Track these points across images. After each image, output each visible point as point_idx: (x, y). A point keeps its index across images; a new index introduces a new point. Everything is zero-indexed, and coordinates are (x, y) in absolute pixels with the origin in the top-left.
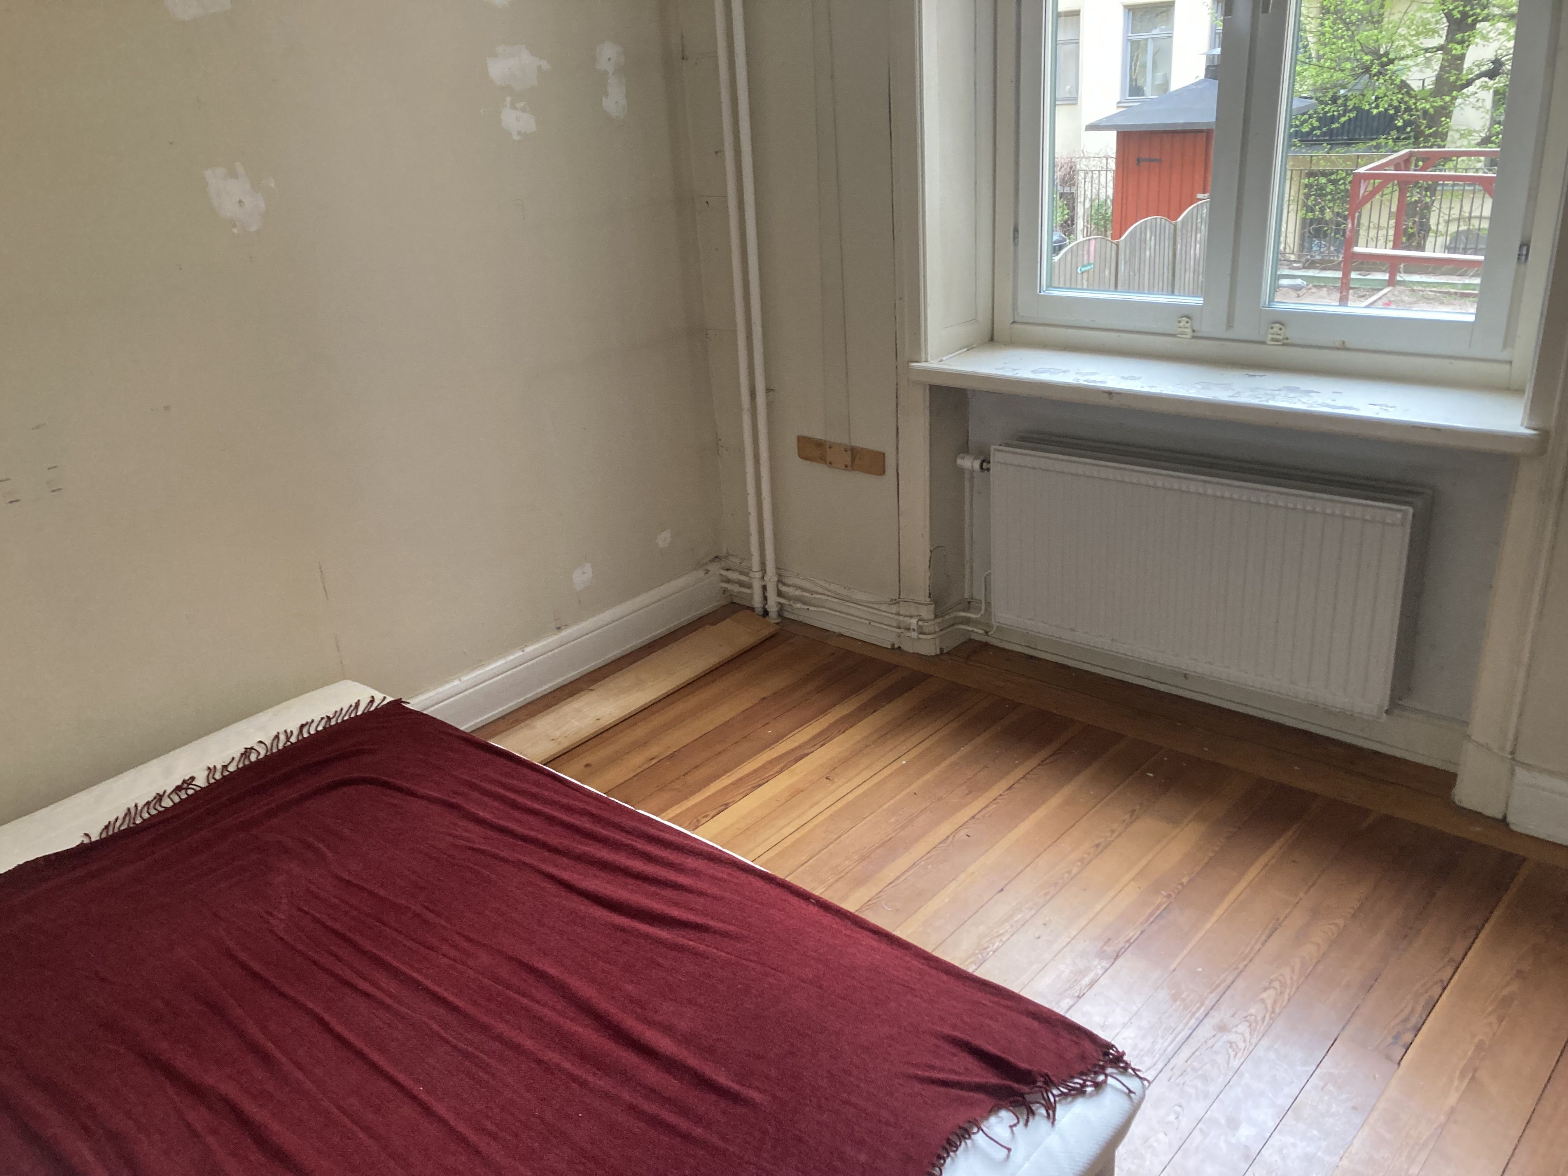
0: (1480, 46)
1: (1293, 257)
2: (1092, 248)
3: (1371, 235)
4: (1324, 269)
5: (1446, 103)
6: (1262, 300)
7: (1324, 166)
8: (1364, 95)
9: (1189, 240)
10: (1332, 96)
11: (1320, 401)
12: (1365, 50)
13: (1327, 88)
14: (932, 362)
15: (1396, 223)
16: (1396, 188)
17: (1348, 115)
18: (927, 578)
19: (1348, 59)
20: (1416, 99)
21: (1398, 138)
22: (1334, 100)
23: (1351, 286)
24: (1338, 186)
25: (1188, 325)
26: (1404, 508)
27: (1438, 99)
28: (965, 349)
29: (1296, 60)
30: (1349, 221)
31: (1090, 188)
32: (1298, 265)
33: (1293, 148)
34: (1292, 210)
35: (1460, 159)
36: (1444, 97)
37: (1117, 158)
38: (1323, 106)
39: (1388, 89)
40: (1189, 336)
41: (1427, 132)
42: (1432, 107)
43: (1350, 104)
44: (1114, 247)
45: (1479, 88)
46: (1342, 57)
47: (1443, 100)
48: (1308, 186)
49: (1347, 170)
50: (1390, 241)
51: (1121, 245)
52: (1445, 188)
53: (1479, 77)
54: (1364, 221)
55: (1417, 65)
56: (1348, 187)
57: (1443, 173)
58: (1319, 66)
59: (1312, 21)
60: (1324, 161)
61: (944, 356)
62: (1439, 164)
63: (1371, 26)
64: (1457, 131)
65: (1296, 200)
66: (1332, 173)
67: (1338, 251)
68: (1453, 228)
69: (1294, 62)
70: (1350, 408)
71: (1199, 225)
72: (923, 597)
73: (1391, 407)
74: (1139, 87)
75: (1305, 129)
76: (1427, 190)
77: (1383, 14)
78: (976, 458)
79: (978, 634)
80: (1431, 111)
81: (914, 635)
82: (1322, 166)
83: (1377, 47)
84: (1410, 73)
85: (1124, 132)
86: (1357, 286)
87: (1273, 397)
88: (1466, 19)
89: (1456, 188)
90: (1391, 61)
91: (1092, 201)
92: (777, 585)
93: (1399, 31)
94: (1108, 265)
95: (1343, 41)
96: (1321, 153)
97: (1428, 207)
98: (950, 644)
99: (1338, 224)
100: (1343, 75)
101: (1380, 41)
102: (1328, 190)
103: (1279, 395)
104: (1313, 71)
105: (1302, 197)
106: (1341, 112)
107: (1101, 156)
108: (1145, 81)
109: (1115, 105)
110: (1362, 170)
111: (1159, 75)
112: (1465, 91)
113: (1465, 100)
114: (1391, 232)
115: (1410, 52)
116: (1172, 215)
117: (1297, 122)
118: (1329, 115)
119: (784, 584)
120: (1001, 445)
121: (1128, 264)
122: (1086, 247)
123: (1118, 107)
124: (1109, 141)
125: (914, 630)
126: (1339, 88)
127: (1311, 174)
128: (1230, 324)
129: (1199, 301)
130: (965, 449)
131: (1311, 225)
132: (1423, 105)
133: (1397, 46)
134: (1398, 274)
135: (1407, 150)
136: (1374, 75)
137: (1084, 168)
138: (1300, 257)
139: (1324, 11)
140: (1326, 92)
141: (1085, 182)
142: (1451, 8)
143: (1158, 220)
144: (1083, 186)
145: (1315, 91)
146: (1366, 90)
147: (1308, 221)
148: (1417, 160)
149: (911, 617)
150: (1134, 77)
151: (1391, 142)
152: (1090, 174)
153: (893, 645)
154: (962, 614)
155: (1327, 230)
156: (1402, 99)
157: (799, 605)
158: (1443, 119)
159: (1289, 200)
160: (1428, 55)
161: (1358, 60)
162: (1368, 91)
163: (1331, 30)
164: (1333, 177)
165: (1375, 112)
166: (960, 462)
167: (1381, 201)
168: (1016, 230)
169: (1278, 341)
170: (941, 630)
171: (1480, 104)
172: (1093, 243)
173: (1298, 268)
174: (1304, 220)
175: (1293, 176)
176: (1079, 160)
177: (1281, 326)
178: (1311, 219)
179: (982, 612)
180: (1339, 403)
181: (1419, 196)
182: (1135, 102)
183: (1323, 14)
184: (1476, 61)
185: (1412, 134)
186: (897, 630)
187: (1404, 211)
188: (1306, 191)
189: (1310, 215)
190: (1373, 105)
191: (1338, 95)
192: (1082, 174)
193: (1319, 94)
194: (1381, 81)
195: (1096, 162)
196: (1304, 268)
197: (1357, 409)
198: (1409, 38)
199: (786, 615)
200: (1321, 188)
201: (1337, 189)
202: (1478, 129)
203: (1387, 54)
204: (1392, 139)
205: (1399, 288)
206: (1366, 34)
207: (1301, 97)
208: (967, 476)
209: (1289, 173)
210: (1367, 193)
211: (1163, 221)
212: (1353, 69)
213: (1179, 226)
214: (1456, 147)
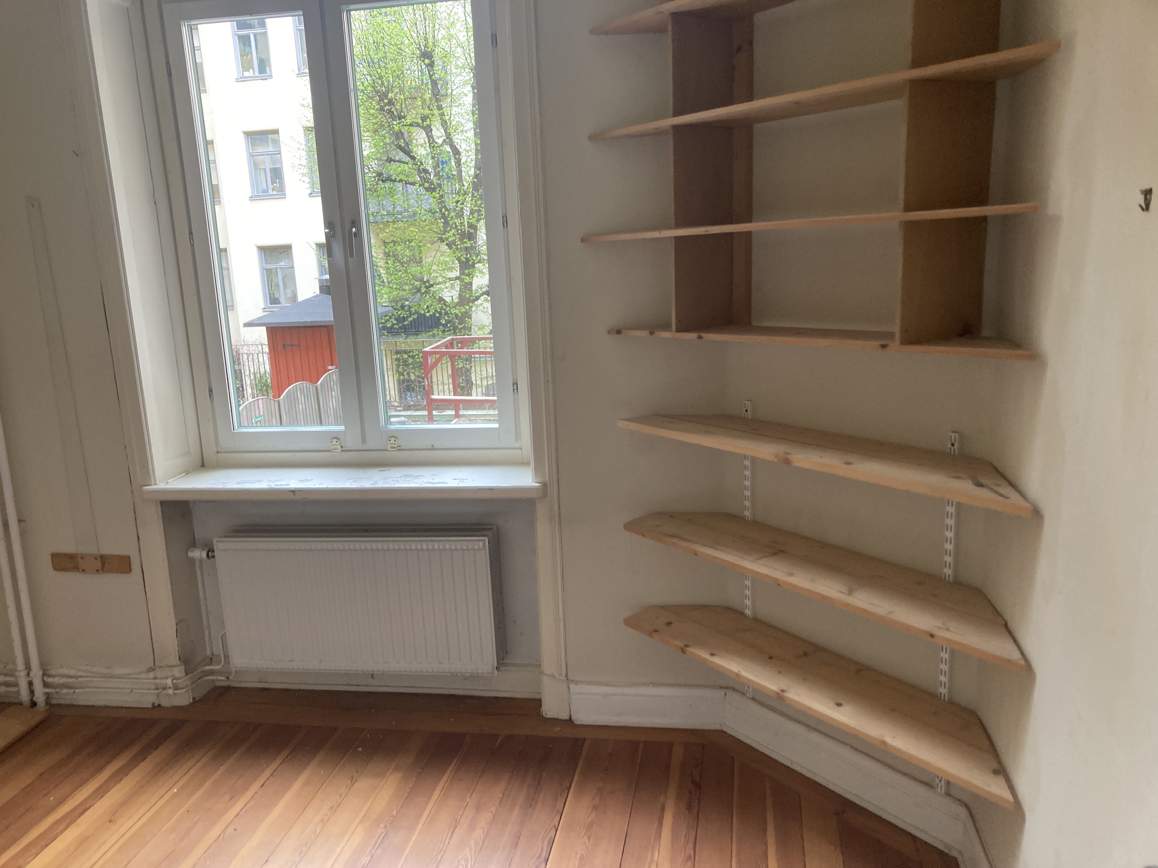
0: (479, 277)
1: (396, 404)
2: (261, 406)
3: (440, 389)
4: (417, 410)
5: (467, 310)
6: (381, 424)
7: (404, 347)
8: (420, 305)
9: (327, 396)
10: (401, 306)
11: (425, 481)
12: (415, 278)
13: (397, 301)
14: (160, 484)
15: (453, 380)
16: (449, 360)
17: (412, 316)
18: (176, 645)
19: (406, 284)
20: (450, 308)
21: (444, 331)
22: (403, 307)
23: (434, 419)
24: (415, 360)
25: (338, 443)
26: (483, 538)
27: (462, 307)
28: (184, 474)
29: (375, 283)
30: (426, 380)
31: (252, 365)
32: (400, 408)
33: (384, 337)
34: (391, 375)
35: (480, 343)
36: (465, 306)
37: (269, 345)
38: (397, 311)
39: (433, 302)
40: (339, 450)
41: (460, 327)
42: (460, 312)
43: (413, 310)
44: (276, 403)
45: (483, 301)
46: (402, 283)
47: (465, 308)
48: (398, 360)
49: (418, 350)
50: (452, 392)
51: (282, 403)
52: (476, 359)
53: (482, 295)
54: (434, 379)
55: (447, 288)
56: (421, 360)
57: (473, 350)
58: (390, 288)
59: (381, 261)
60: (404, 344)
61: (168, 480)
62: (470, 345)
63: (416, 264)
64: (476, 326)
65: (391, 369)
66: (410, 352)
67: (422, 399)
68: (485, 383)
69: (374, 285)
70: (443, 483)
71: (332, 386)
72: (175, 660)
73: (465, 480)
74: (276, 298)
75: (389, 325)
76: (466, 360)
77: (422, 257)
78: (203, 549)
79: (221, 680)
80: (460, 314)
81: (171, 691)
82: (403, 347)
83: (421, 277)
84: (443, 293)
85: (272, 328)
86: (438, 419)
87: (398, 482)
88: (468, 262)
89: (482, 359)
90: (432, 286)
91: (255, 374)
92: (43, 679)
93: (433, 268)
94: (274, 416)
95: (401, 273)
96: (401, 340)
97: (468, 371)
98: (200, 694)
99: (419, 382)
100: (405, 293)
101: (423, 273)
102: (410, 362)
103: (401, 480)
104: (385, 290)
105: (394, 366)
106: (408, 315)
107: (257, 344)
108: (280, 295)
109: (261, 311)
110: (427, 349)
111: (289, 291)
112: (476, 303)
113: (477, 308)
114: (451, 386)
115: (441, 280)
116: (314, 380)
117: (383, 321)
118: (401, 316)
119: (49, 676)
120: (221, 537)
121: (288, 415)
122: (256, 404)
123: (264, 311)
124: (261, 334)
125: (170, 688)
126: (404, 301)
127: (397, 352)
128: (364, 441)
129: (342, 428)
130: (193, 544)
131: (403, 383)
132: (455, 311)
133: (433, 277)
134: (460, 411)
135: (450, 337)
136: (423, 293)
137: (245, 351)
138: (400, 403)
139: (387, 255)
140: (397, 303)
141: (248, 361)
142: (459, 256)
143: (305, 385)
144: (247, 364)
145: (390, 302)
146: (420, 302)
147: (402, 381)
148: (457, 343)
149: (167, 678)
150: (272, 292)
151: (440, 333)
152: (251, 356)
153: (153, 704)
154: (207, 668)
155: (414, 386)
156: (442, 307)
157: (65, 691)
158: (467, 319)
159: (387, 369)
160: (451, 282)
161: (412, 284)
162: (421, 302)
163: (393, 266)
164: (411, 354)
165: (428, 315)
166: (190, 554)
167: (442, 367)
168: (211, 391)
169: (395, 448)
170: (192, 684)
171: (485, 310)
172: (260, 401)
173: (400, 411)
174: (399, 380)
175: (387, 353)
176: (241, 347)
177: (395, 439)
178: (403, 380)
179: (223, 663)
180: (436, 481)
181: (462, 364)
182: (275, 308)
183: (386, 256)
184: (479, 286)
185: (451, 328)
186: (155, 691)
187: (455, 374)
188: (397, 362)
189: (402, 377)
190: (426, 311)
191: (404, 305)
192: (245, 356)
193: (393, 304)
194: (428, 297)
195: (254, 348)
196: (404, 410)
197: (447, 483)
198: (439, 272)
199: (54, 702)
200: (405, 361)
201: (414, 361)
202: (487, 325)
203: (428, 281)
204: (441, 331)
205: (462, 419)
206: (414, 269)
207: (382, 306)
208: (197, 564)
209: (384, 352)
210: (432, 363)
211: (308, 385)
212: (410, 290)
213: (319, 387)
214: (478, 335)
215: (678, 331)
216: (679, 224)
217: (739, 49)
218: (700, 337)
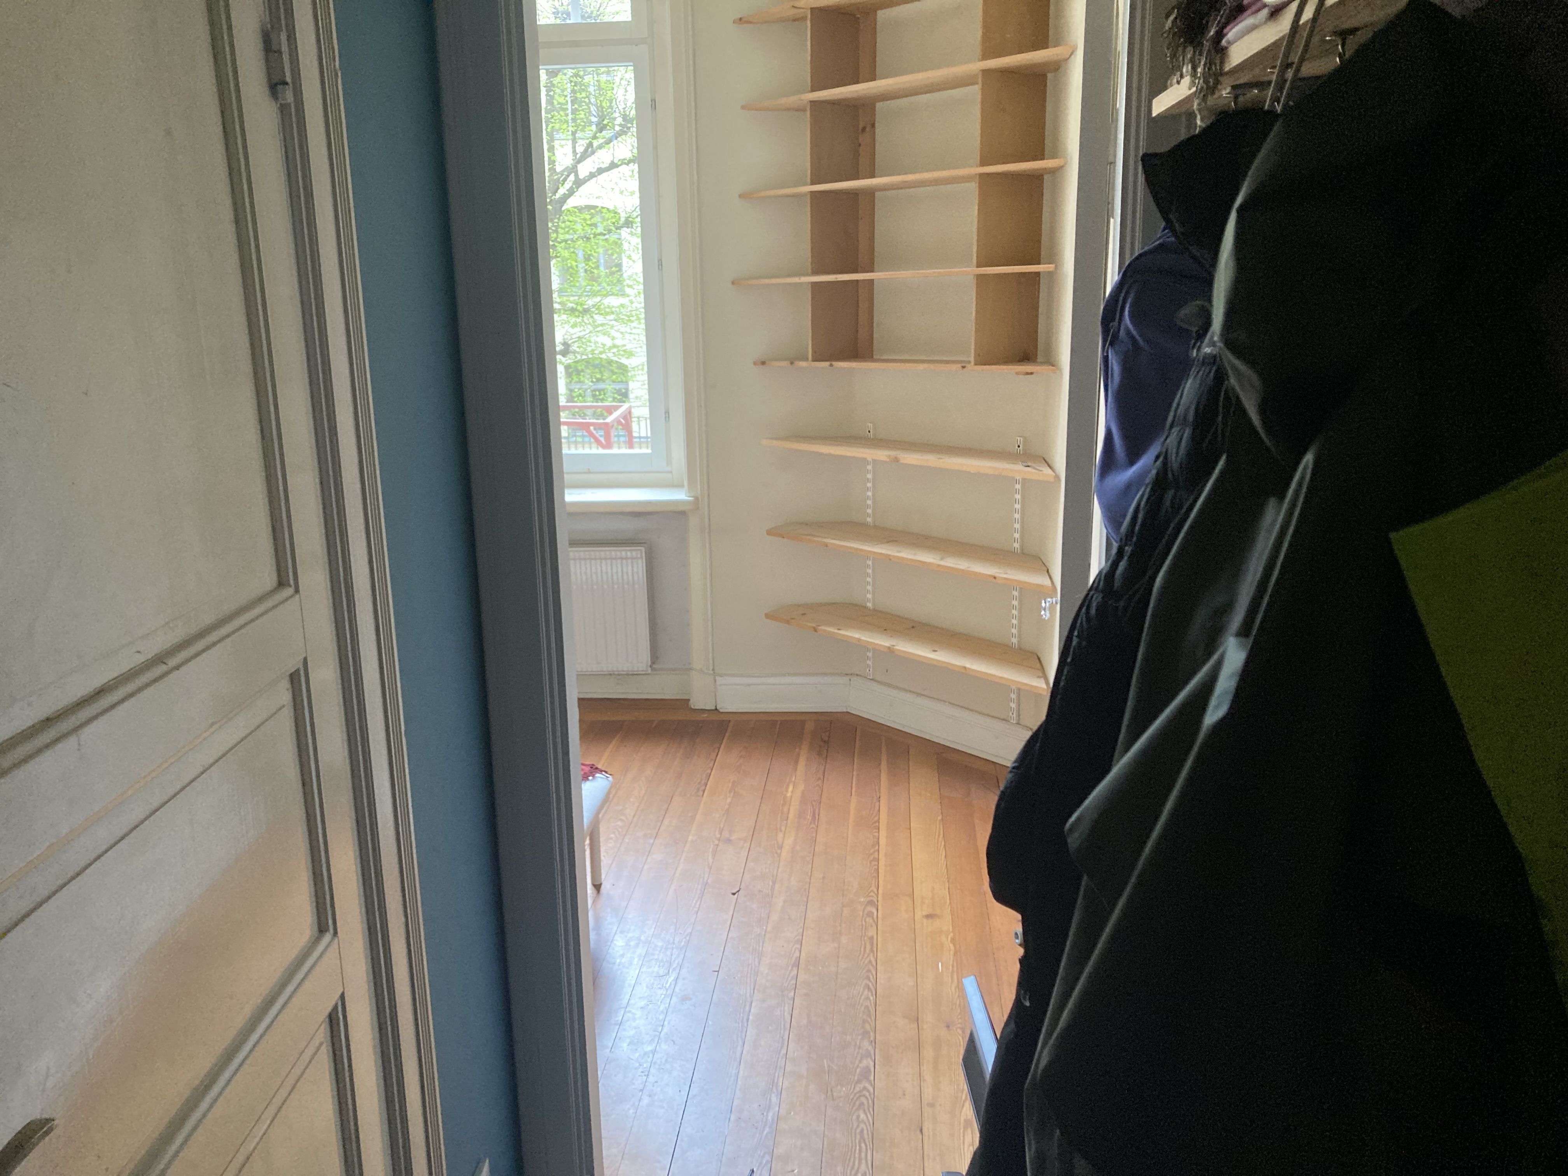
26: (640, 548)
215: (814, 360)
216: (815, 272)
217: (864, 129)
218: (831, 365)
